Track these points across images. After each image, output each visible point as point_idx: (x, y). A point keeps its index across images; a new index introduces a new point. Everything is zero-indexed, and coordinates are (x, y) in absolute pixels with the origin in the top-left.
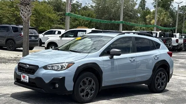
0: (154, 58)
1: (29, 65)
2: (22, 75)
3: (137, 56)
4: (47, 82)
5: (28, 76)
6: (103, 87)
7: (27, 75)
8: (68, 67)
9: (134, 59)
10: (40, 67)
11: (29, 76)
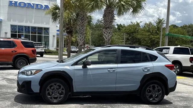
0: (143, 70)
3: (118, 67)
6: (75, 92)
8: (35, 74)
9: (114, 69)
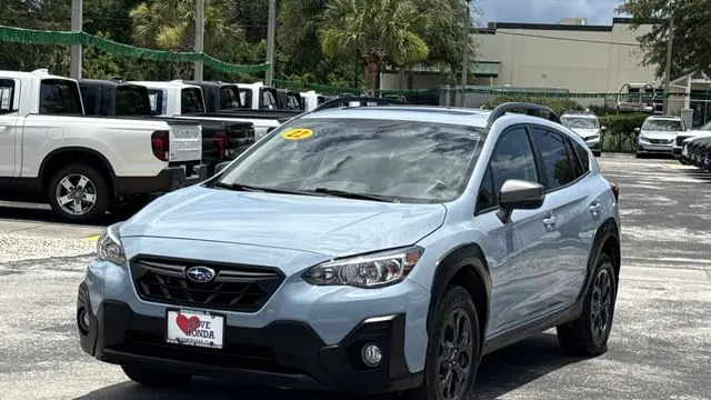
0: (591, 212)
1: (218, 266)
2: (172, 316)
4: (332, 339)
5: (221, 319)
7: (213, 315)
9: (553, 218)
10: (288, 273)
11: (225, 317)
